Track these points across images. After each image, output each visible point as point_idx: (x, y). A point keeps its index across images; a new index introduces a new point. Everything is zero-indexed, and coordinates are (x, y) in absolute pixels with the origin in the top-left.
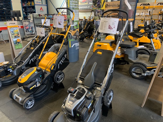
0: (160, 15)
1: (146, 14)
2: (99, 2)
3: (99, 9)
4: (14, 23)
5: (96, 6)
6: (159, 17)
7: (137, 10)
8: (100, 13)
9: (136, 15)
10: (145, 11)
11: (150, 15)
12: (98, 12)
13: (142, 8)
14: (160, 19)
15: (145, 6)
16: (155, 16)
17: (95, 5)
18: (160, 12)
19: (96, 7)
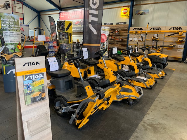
0: (153, 40)
1: (139, 40)
2: (63, 25)
3: (63, 32)
4: (37, 63)
5: (60, 28)
6: (152, 42)
7: (130, 35)
8: (64, 36)
9: (129, 40)
10: (138, 36)
11: (142, 40)
12: (63, 35)
13: (134, 32)
14: (154, 44)
15: (138, 31)
16: (149, 41)
18: (153, 37)
19: (60, 30)
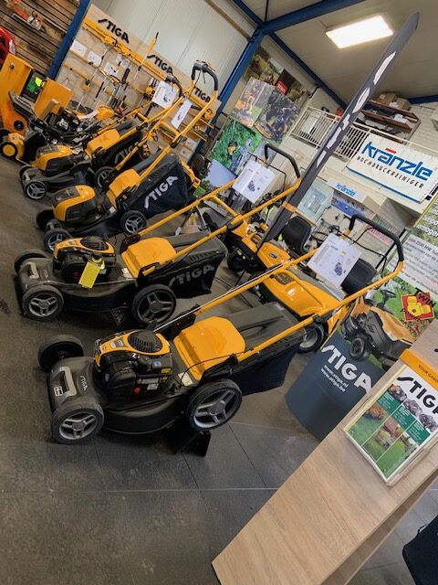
1: (114, 74)
2: (285, 118)
17: (268, 119)
19: (267, 129)
